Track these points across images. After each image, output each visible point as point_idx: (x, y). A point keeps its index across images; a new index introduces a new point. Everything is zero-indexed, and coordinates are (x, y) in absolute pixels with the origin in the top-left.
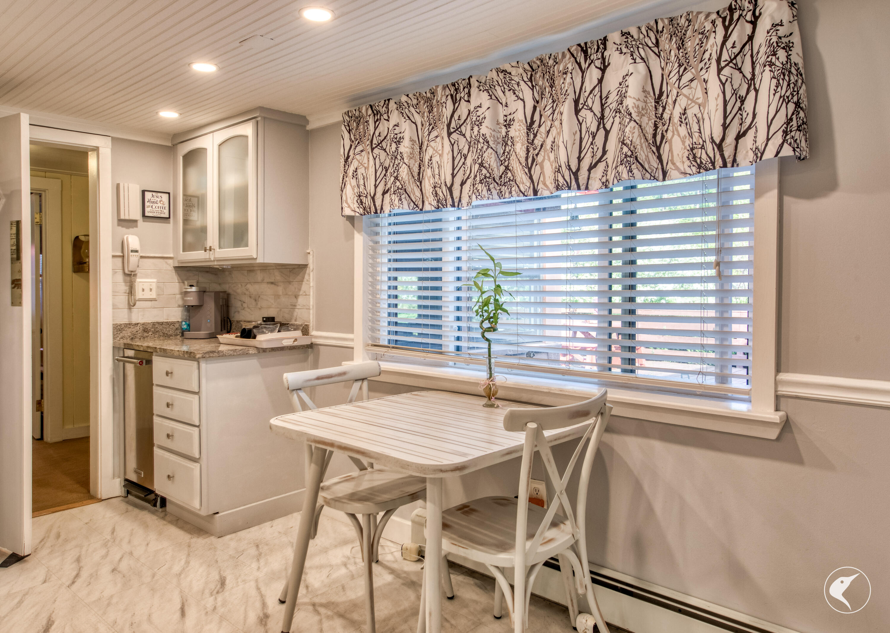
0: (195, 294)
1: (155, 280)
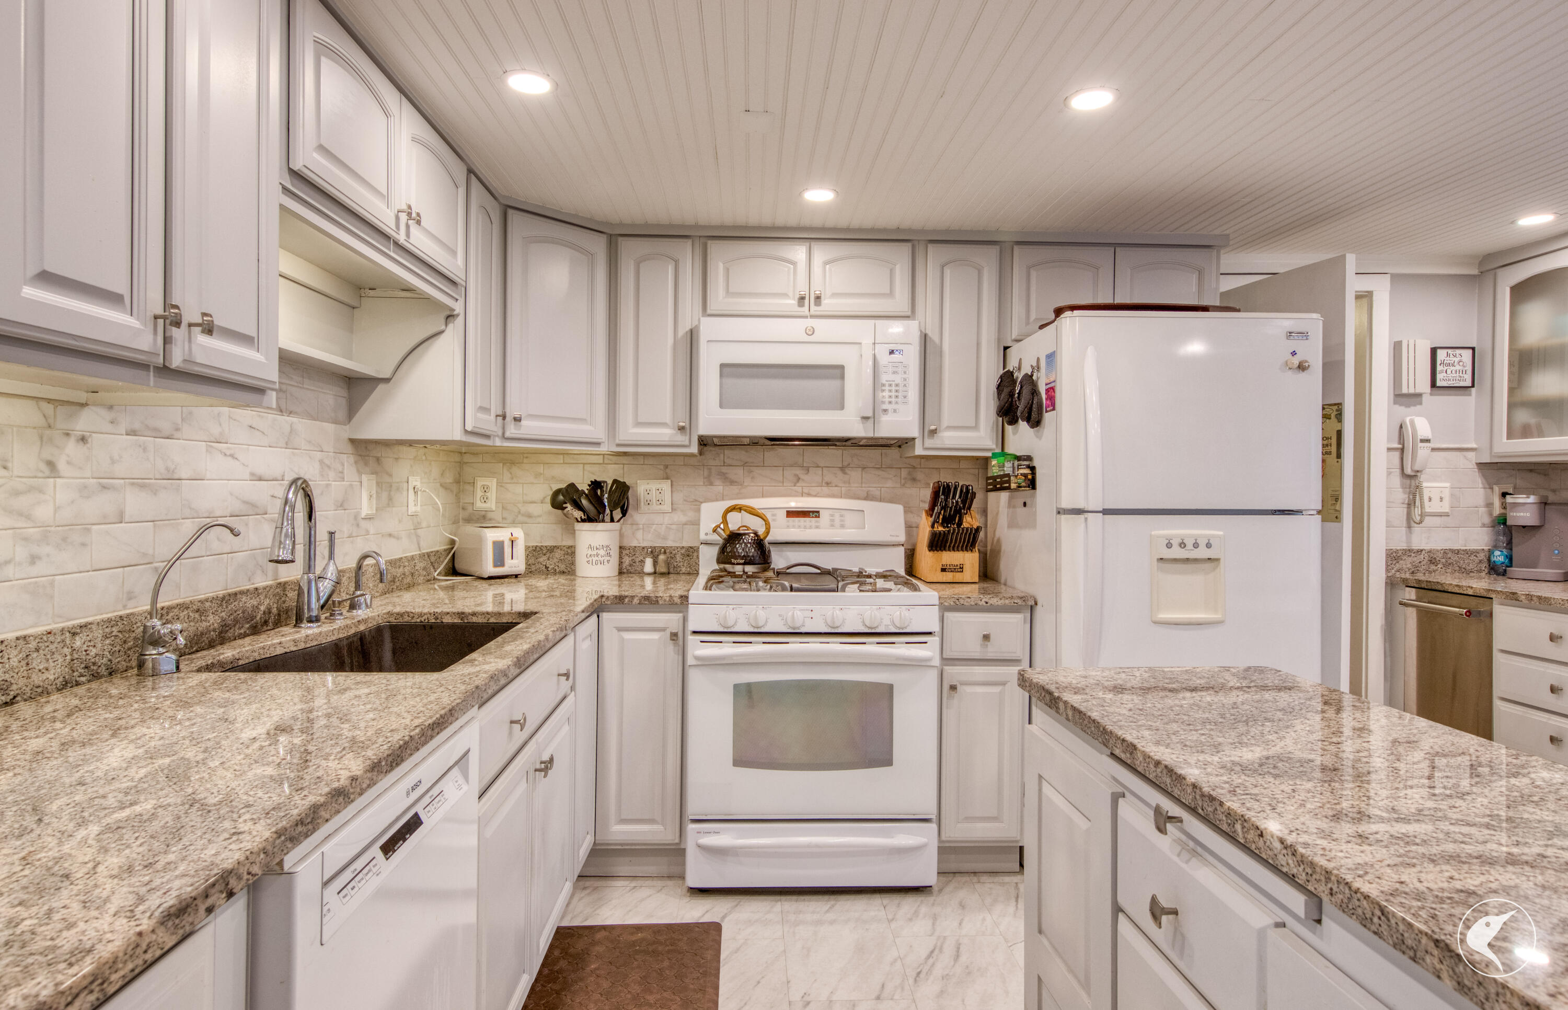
1: (1447, 485)
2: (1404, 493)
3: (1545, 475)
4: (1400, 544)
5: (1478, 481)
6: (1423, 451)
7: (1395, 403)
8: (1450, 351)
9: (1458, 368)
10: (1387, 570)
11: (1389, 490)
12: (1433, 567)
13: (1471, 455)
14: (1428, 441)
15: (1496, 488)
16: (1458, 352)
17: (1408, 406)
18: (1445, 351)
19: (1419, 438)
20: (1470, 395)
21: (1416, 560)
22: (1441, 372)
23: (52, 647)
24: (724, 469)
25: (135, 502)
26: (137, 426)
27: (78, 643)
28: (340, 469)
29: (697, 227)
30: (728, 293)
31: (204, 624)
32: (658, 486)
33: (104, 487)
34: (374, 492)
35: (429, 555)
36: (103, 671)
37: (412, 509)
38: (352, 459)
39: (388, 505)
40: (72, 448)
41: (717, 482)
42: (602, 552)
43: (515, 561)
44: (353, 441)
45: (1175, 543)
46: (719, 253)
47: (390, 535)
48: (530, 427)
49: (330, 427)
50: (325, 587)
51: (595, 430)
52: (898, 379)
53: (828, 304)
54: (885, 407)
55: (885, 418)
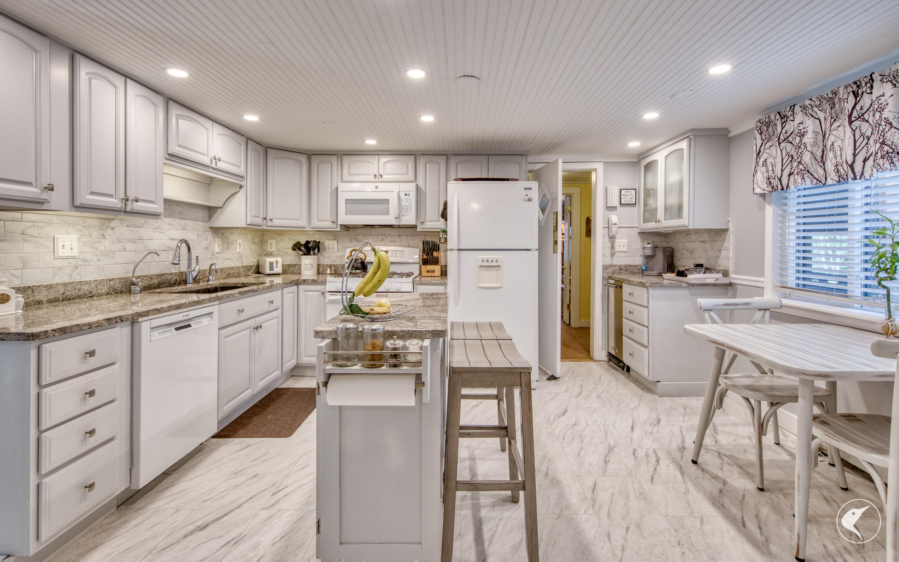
0: (650, 249)
1: (626, 241)
2: (610, 243)
3: (665, 236)
4: (608, 262)
5: (639, 239)
6: (614, 229)
7: (606, 210)
8: (627, 190)
9: (630, 197)
10: (603, 273)
11: (604, 242)
12: (621, 271)
13: (636, 229)
14: (616, 224)
15: (645, 242)
16: (630, 191)
17: (612, 211)
18: (625, 190)
19: (612, 223)
20: (636, 207)
21: (614, 269)
22: (623, 198)
23: (104, 284)
24: (356, 236)
25: (129, 246)
26: (129, 225)
27: (111, 283)
28: (206, 236)
29: (338, 151)
30: (350, 174)
31: (152, 282)
32: (333, 243)
33: (119, 242)
34: (220, 245)
35: (246, 267)
36: (119, 291)
37: (238, 250)
38: (211, 233)
39: (227, 249)
40: (109, 231)
41: (354, 241)
42: (309, 266)
43: (278, 269)
44: (211, 228)
45: (485, 260)
46: (346, 159)
47: (228, 259)
48: (276, 222)
49: (201, 223)
50: (195, 274)
51: (303, 223)
52: (408, 204)
53: (385, 177)
54: (403, 214)
55: (403, 218)
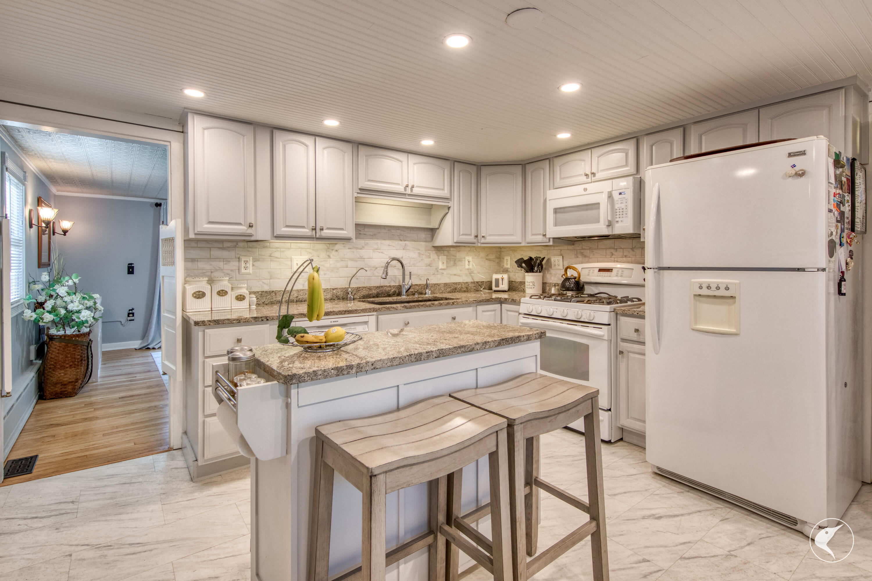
23: (328, 291)
24: (582, 251)
25: (350, 263)
26: (351, 247)
27: (334, 291)
28: (428, 255)
29: (550, 154)
30: (561, 178)
31: (371, 292)
32: (558, 258)
33: (342, 260)
34: (445, 262)
35: (477, 282)
36: (341, 298)
37: (467, 267)
38: (434, 252)
39: (454, 266)
40: (334, 253)
41: (580, 256)
42: (531, 284)
43: (503, 286)
44: (434, 247)
45: (705, 286)
46: (557, 162)
47: (455, 275)
48: (489, 239)
49: (423, 244)
50: (407, 287)
51: (517, 238)
52: (623, 206)
53: (599, 176)
54: (617, 220)
55: (617, 225)
